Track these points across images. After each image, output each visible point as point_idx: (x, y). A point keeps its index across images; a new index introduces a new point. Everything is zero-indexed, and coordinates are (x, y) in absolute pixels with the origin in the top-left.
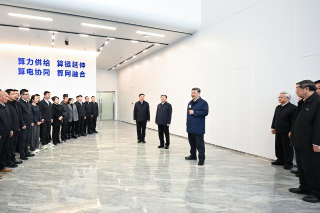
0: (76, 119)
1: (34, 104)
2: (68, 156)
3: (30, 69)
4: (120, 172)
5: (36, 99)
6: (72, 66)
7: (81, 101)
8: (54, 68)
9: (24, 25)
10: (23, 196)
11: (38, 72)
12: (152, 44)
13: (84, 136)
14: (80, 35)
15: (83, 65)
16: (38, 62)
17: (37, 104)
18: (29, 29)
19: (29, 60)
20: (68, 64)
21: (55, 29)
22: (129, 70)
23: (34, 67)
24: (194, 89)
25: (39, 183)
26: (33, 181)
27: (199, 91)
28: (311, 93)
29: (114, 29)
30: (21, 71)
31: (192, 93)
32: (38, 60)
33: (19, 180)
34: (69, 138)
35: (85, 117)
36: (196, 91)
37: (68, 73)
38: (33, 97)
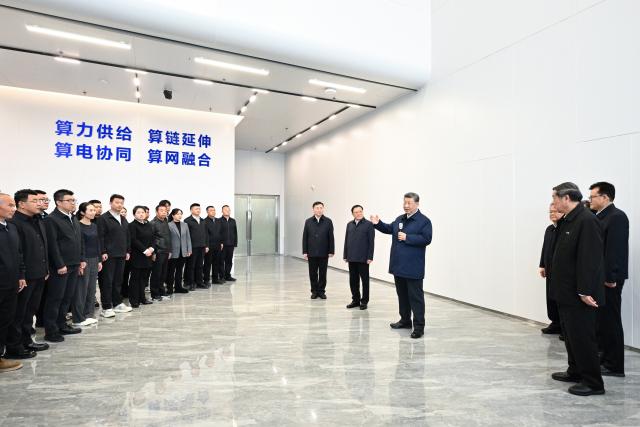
0: (187, 253)
1: (85, 222)
2: (157, 330)
3: (84, 146)
4: (259, 357)
5: (91, 211)
6: (181, 142)
7: (197, 215)
8: (140, 145)
9: (66, 53)
10: (34, 415)
11: (104, 153)
12: (344, 105)
13: (203, 287)
14: (195, 81)
15: (206, 141)
16: (105, 131)
17: (92, 221)
18: (78, 62)
19: (83, 126)
20: (173, 138)
21: (138, 65)
22: (307, 154)
23: (94, 142)
24: (407, 196)
25: (78, 386)
26: (65, 382)
27: (417, 200)
28: (573, 205)
29: (264, 72)
30: (63, 150)
31: (405, 203)
32: (105, 128)
33: (33, 383)
34: (169, 293)
35: (207, 249)
36: (412, 200)
37: (172, 157)
38: (83, 207)
